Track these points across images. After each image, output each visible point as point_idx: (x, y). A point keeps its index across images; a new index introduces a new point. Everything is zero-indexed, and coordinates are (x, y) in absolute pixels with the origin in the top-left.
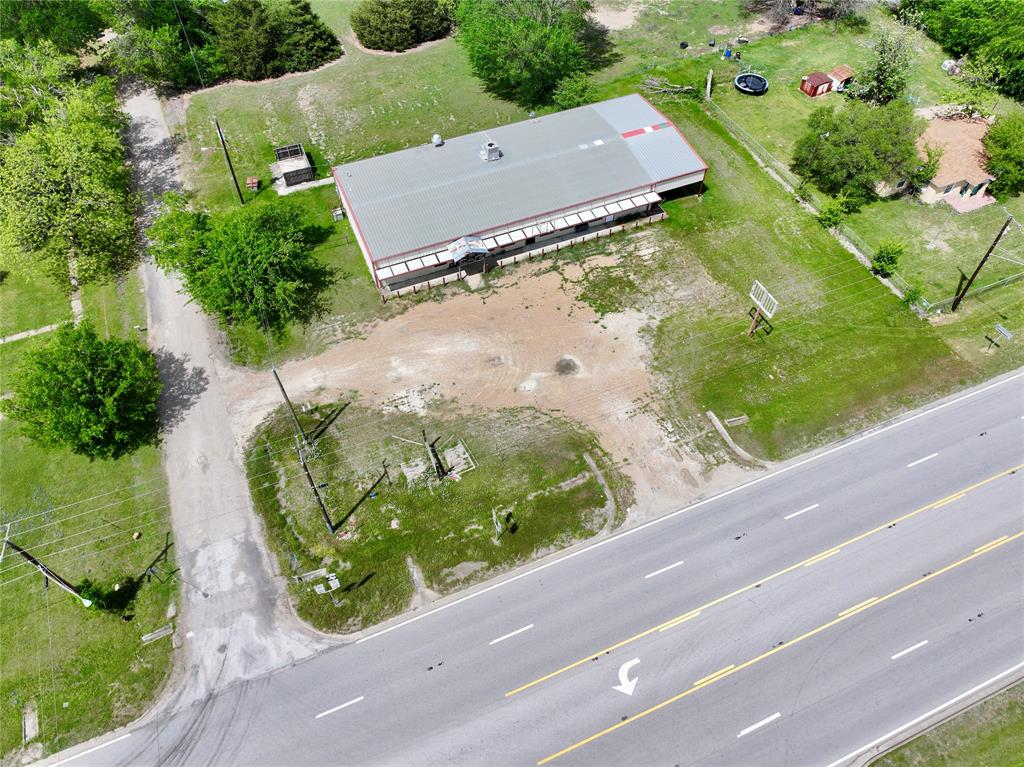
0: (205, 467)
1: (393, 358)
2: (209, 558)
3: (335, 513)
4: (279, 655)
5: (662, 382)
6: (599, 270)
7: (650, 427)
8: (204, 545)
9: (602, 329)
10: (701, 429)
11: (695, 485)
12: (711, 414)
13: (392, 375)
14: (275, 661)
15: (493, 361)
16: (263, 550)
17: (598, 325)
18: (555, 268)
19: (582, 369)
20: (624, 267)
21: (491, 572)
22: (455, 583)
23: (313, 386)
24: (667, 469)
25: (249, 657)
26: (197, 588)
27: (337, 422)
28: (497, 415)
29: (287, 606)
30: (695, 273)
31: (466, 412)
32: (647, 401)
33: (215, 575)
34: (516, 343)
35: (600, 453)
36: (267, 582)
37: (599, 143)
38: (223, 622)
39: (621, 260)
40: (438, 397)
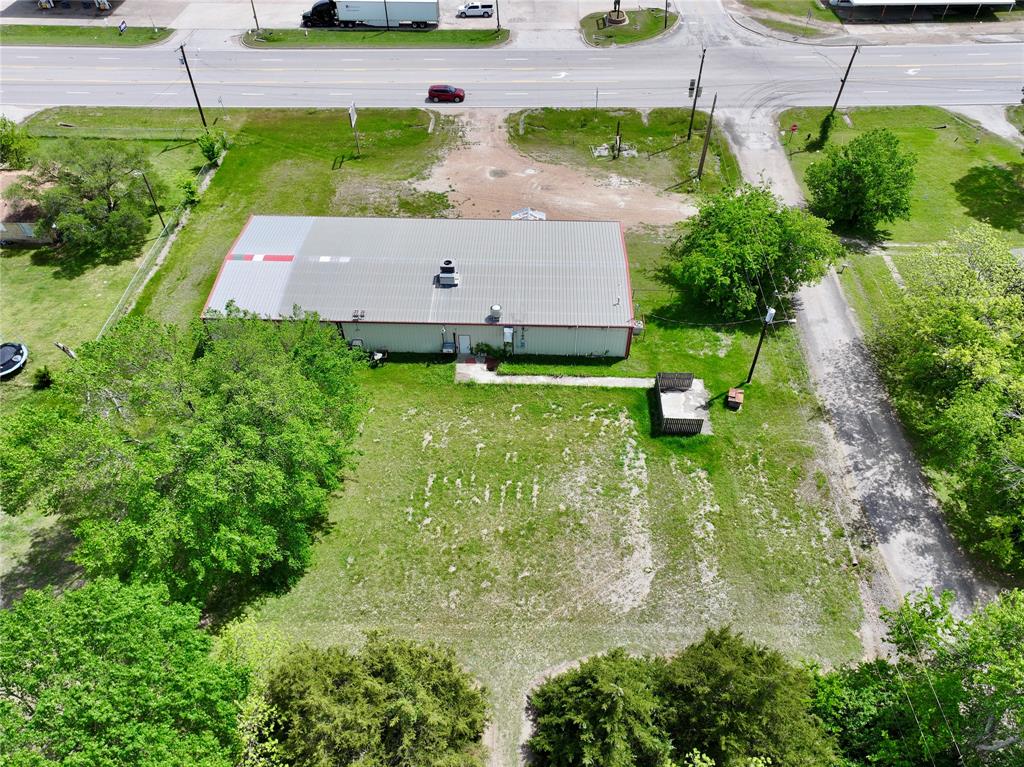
1: (623, 207)
2: (763, 145)
5: (441, 153)
7: (473, 136)
8: (766, 150)
10: (443, 128)
12: (430, 131)
13: (628, 199)
17: (453, 188)
19: (488, 170)
22: (625, 111)
24: (480, 120)
25: (739, 113)
27: (675, 183)
28: (563, 163)
29: (719, 122)
31: (583, 169)
32: (462, 147)
34: (524, 194)
35: (512, 133)
36: (729, 131)
38: (754, 125)
40: (599, 179)
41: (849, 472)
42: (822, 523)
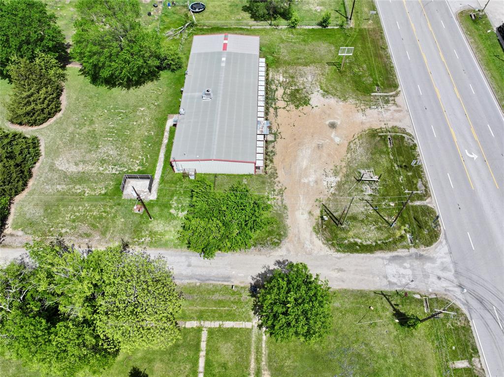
0: (341, 270)
1: (302, 181)
2: (394, 276)
3: (382, 223)
4: (445, 258)
5: (352, 101)
6: (284, 96)
7: (372, 112)
8: (386, 277)
9: (317, 107)
10: (378, 99)
11: (401, 111)
12: (372, 94)
13: (312, 184)
14: (448, 259)
15: (319, 147)
16: (395, 254)
17: (315, 108)
18: (276, 109)
19: (335, 121)
20: (286, 88)
21: (424, 179)
22: (426, 191)
23: (306, 216)
24: (392, 115)
25: (444, 269)
26: (408, 284)
27: (332, 211)
28: (349, 154)
29: (424, 250)
30: (301, 70)
31: (344, 164)
32: (359, 108)
33: (404, 276)
34: (312, 136)
35: (380, 130)
36: (411, 256)
37: (224, 59)
38: (426, 276)
39: (282, 87)
40: (332, 171)
41: (88, 247)
42: (68, 230)
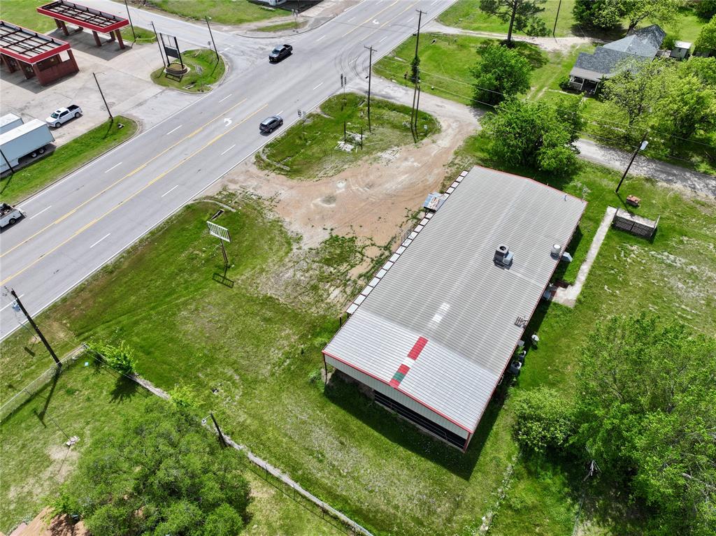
5: (271, 216)
6: (358, 262)
7: (265, 192)
9: (325, 227)
10: (236, 202)
12: (234, 210)
15: (370, 186)
17: (329, 229)
18: (387, 248)
19: (320, 203)
20: (342, 274)
24: (245, 180)
28: (344, 167)
30: (288, 296)
32: (274, 203)
34: (368, 198)
35: (282, 173)
37: (437, 318)
39: (348, 277)
40: (379, 161)
